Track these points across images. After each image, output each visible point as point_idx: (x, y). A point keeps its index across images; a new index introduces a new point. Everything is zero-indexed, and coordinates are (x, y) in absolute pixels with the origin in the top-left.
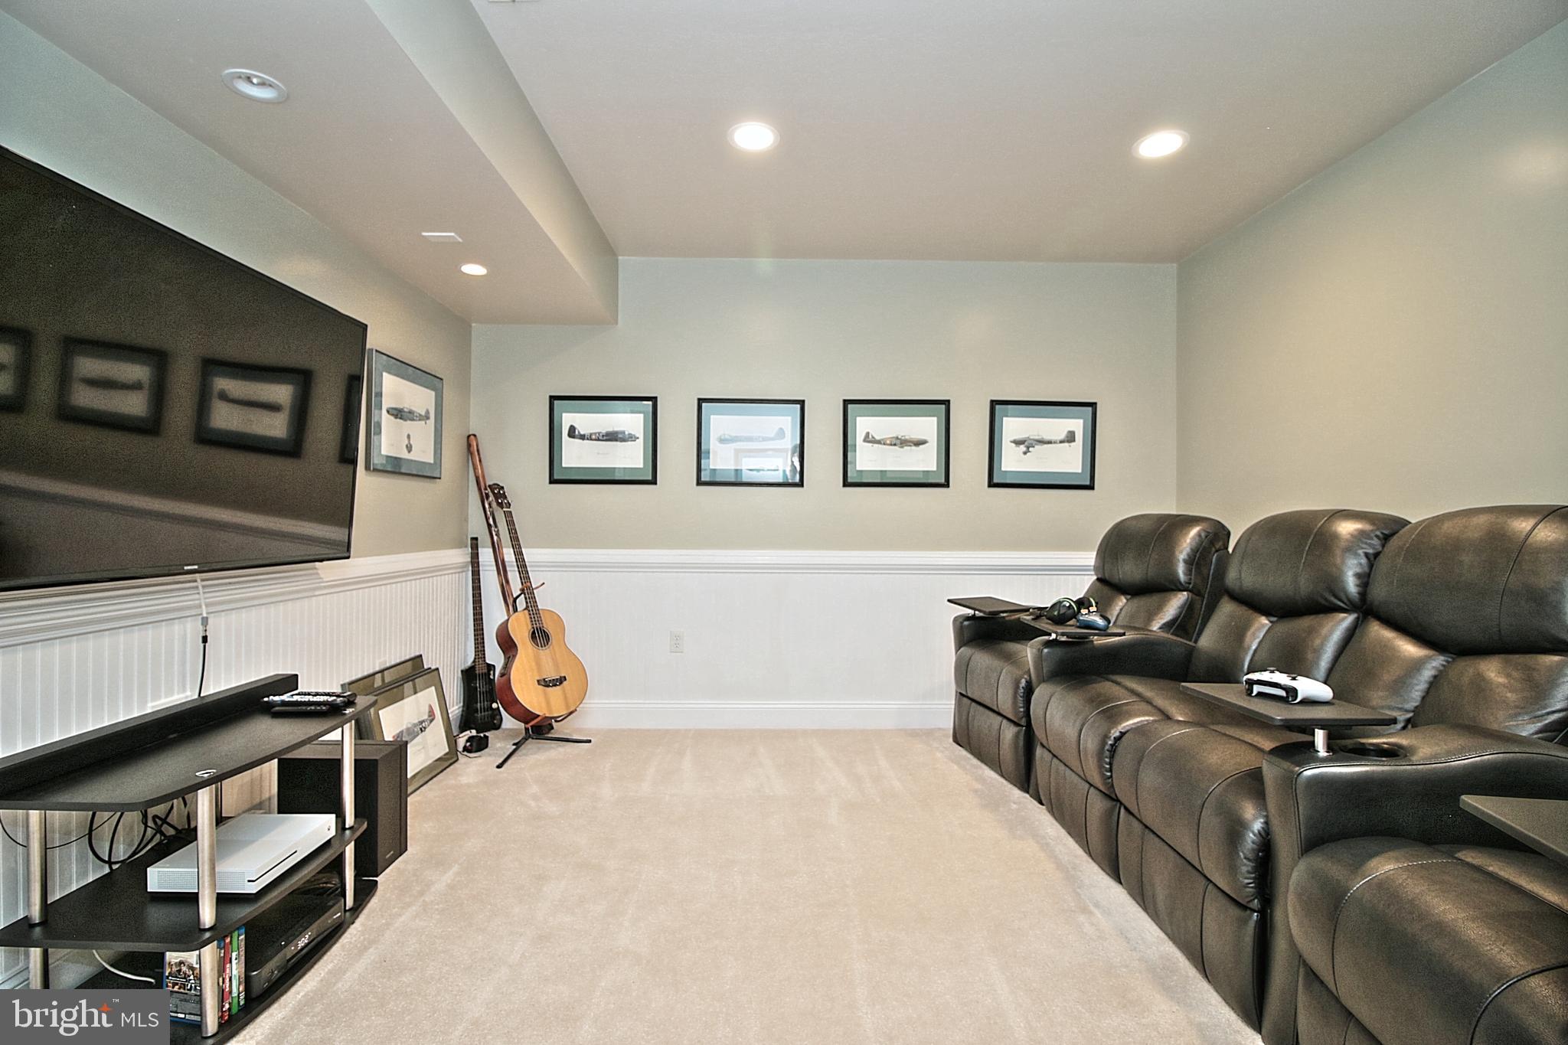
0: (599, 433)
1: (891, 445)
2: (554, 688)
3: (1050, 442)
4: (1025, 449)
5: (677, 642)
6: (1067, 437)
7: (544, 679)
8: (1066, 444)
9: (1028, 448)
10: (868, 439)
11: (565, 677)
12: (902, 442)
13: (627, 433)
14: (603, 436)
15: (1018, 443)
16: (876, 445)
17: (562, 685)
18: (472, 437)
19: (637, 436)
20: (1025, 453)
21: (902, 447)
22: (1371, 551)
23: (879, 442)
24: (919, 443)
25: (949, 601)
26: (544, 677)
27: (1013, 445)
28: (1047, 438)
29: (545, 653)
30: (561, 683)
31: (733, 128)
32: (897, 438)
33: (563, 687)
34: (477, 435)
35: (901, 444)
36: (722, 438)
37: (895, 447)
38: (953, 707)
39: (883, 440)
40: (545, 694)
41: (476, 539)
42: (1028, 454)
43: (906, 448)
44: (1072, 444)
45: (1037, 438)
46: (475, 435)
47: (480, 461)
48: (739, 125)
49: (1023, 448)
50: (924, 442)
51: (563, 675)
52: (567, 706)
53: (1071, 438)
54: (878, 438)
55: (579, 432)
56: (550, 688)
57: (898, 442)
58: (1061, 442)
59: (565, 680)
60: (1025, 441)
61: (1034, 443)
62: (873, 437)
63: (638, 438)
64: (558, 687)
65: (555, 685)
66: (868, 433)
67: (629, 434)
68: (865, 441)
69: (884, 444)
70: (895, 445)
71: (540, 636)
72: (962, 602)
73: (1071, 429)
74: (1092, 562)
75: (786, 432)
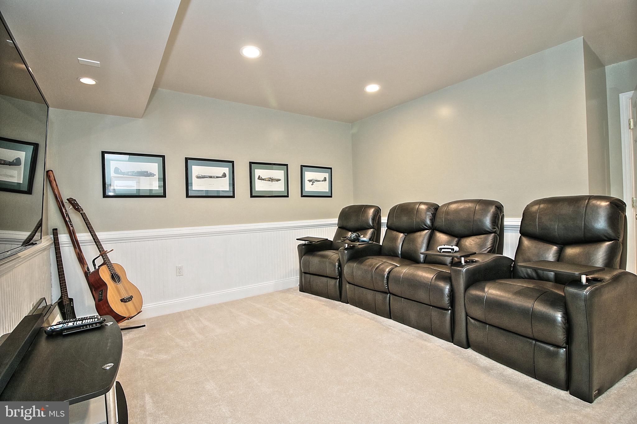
0: (133, 172)
1: (268, 181)
2: (129, 302)
3: (319, 181)
4: (312, 183)
5: (179, 271)
6: (324, 179)
7: (124, 299)
8: (324, 182)
9: (313, 183)
10: (259, 178)
11: (132, 296)
12: (271, 180)
13: (149, 172)
14: (135, 173)
15: (310, 181)
16: (262, 181)
17: (132, 301)
18: (51, 172)
19: (155, 174)
20: (312, 185)
21: (272, 182)
22: (432, 212)
23: (263, 180)
24: (278, 180)
25: (297, 239)
26: (123, 298)
27: (308, 182)
28: (318, 179)
29: (120, 285)
30: (131, 299)
31: (242, 48)
32: (270, 178)
33: (133, 301)
34: (53, 171)
35: (272, 180)
36: (198, 176)
37: (270, 182)
38: (299, 278)
39: (265, 178)
40: (126, 306)
41: (56, 229)
42: (313, 185)
43: (273, 182)
44: (325, 182)
45: (315, 179)
46: (52, 171)
47: (57, 185)
48: (245, 47)
49: (311, 183)
50: (280, 180)
51: (131, 295)
52: (137, 310)
53: (325, 180)
54: (263, 178)
55: (121, 171)
56: (127, 303)
57: (270, 179)
58: (323, 181)
59: (133, 297)
60: (312, 180)
61: (315, 181)
62: (261, 178)
63: (155, 175)
64: (130, 301)
65: (129, 301)
66: (259, 176)
67: (150, 173)
68: (258, 179)
69: (266, 180)
70: (269, 181)
71: (115, 277)
72: (301, 239)
73: (325, 177)
74: (337, 222)
75: (226, 174)
